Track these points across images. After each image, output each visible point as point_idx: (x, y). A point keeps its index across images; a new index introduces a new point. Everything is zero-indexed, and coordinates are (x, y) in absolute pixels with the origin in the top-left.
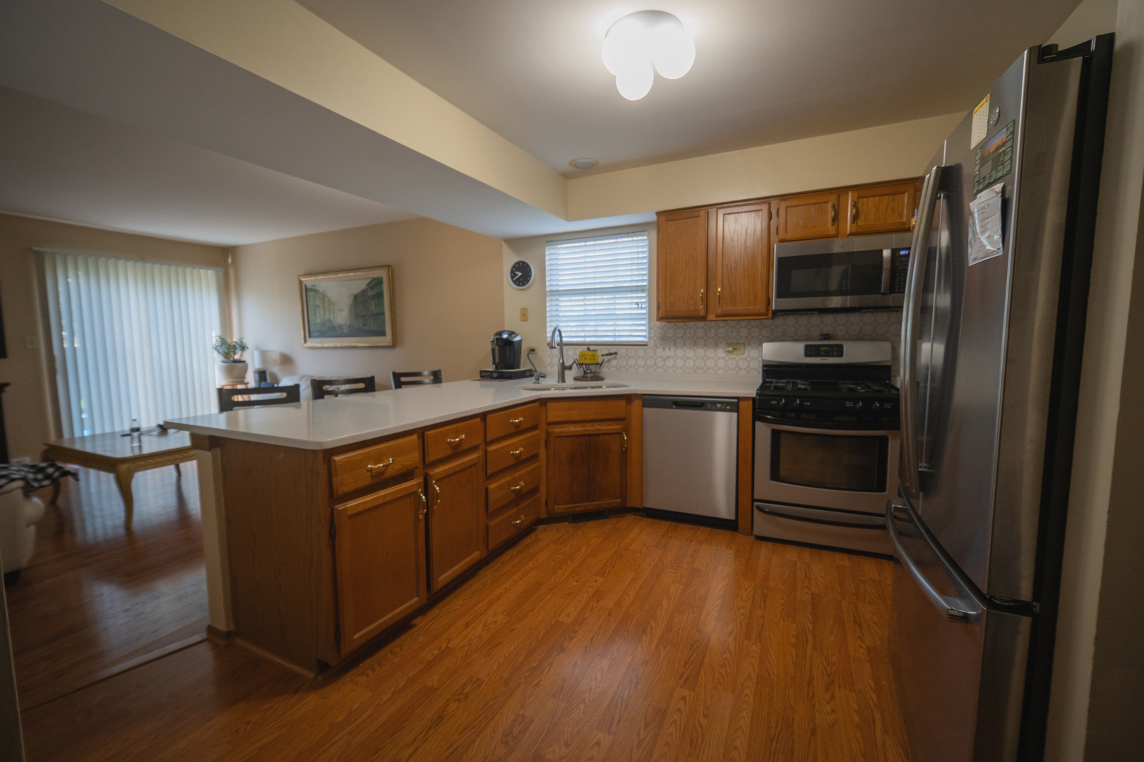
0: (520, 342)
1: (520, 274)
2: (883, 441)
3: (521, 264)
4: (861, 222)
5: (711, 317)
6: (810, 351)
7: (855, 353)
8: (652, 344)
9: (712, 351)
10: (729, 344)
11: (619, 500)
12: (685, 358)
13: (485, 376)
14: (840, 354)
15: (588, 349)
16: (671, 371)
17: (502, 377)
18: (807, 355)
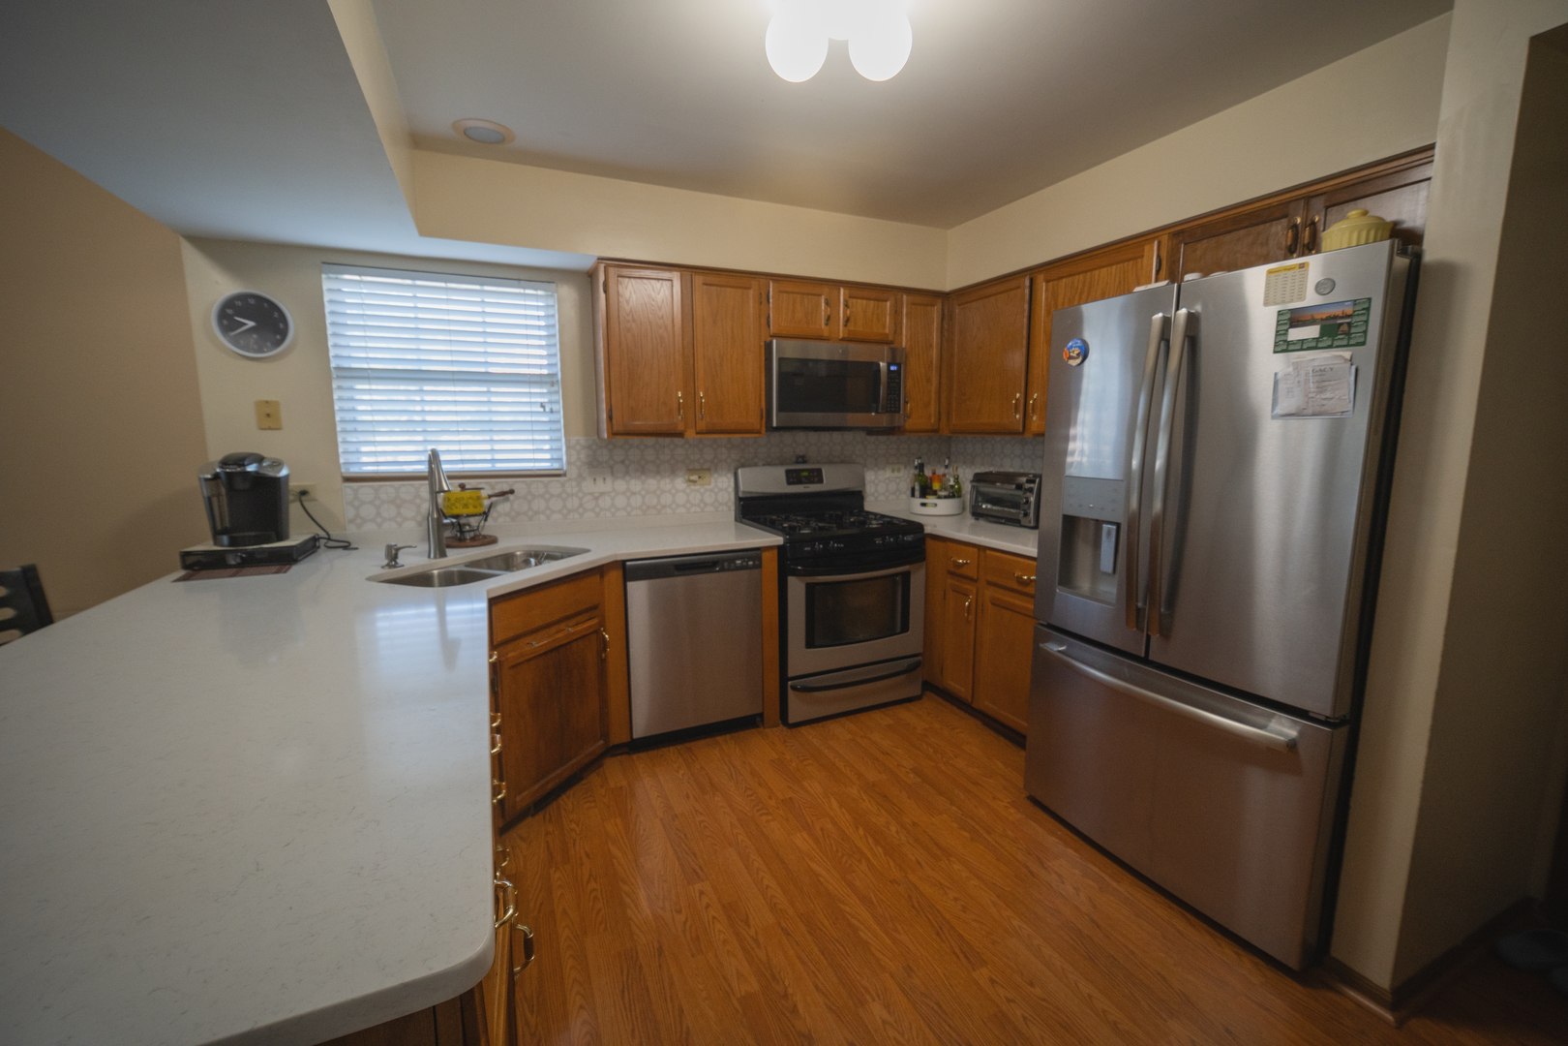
0: (287, 477)
1: (251, 324)
3: (252, 301)
4: (851, 327)
7: (834, 479)
8: (573, 473)
9: (668, 480)
10: (691, 471)
12: (628, 494)
13: (198, 566)
15: (462, 487)
16: (608, 514)
17: (252, 563)
18: (789, 483)
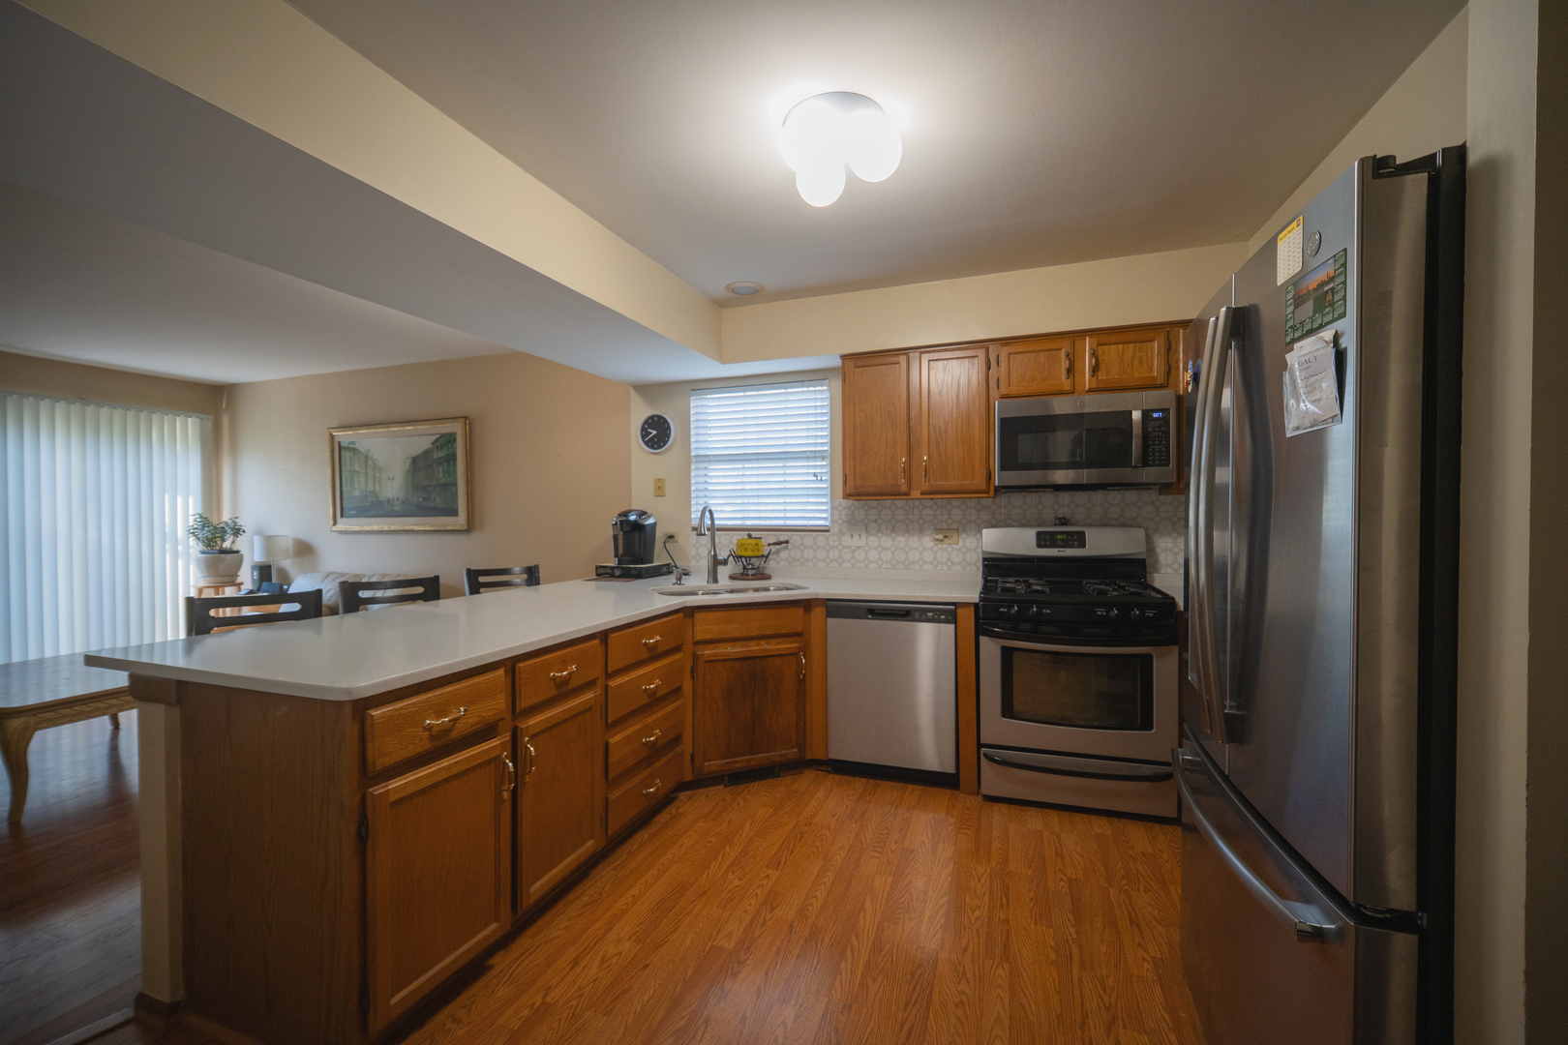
0: (654, 525)
1: (654, 432)
2: (1147, 661)
3: (656, 419)
4: (1102, 375)
5: (916, 494)
6: (1043, 540)
7: (1102, 543)
8: (835, 529)
9: (916, 539)
10: (938, 530)
11: (796, 750)
12: (880, 549)
13: (603, 573)
14: (1082, 545)
15: (750, 536)
16: (862, 565)
18: (1039, 545)
